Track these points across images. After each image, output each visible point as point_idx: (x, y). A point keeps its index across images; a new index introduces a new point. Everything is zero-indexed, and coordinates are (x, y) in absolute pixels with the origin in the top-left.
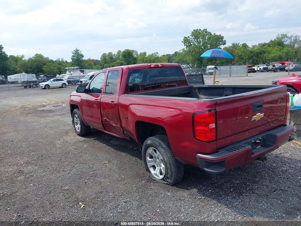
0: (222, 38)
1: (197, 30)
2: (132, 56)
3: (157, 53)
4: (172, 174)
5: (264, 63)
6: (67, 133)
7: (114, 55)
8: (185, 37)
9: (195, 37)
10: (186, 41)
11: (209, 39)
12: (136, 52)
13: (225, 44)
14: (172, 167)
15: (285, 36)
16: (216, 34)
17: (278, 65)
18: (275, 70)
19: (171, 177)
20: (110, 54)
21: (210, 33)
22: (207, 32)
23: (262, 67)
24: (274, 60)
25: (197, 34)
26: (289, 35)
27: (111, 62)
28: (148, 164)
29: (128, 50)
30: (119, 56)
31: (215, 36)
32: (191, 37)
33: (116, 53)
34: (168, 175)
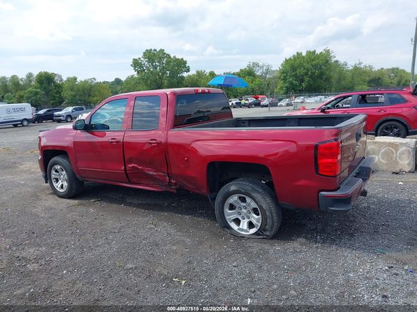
0: (185, 63)
1: (151, 50)
2: (54, 82)
3: (94, 79)
4: (273, 224)
5: (236, 97)
6: (35, 197)
7: (21, 80)
8: (134, 59)
9: (149, 59)
10: (136, 64)
11: (168, 63)
12: (60, 77)
13: (188, 71)
14: (274, 214)
15: (255, 65)
16: (177, 57)
17: (251, 100)
18: (249, 106)
19: (272, 228)
20: (14, 77)
21: (169, 55)
22: (165, 53)
23: (234, 102)
24: (247, 93)
25: (151, 55)
26: (261, 64)
27: (17, 91)
28: (227, 217)
29: (46, 73)
30: (30, 81)
31: (176, 60)
32: (143, 59)
33: (24, 77)
34: (267, 227)
